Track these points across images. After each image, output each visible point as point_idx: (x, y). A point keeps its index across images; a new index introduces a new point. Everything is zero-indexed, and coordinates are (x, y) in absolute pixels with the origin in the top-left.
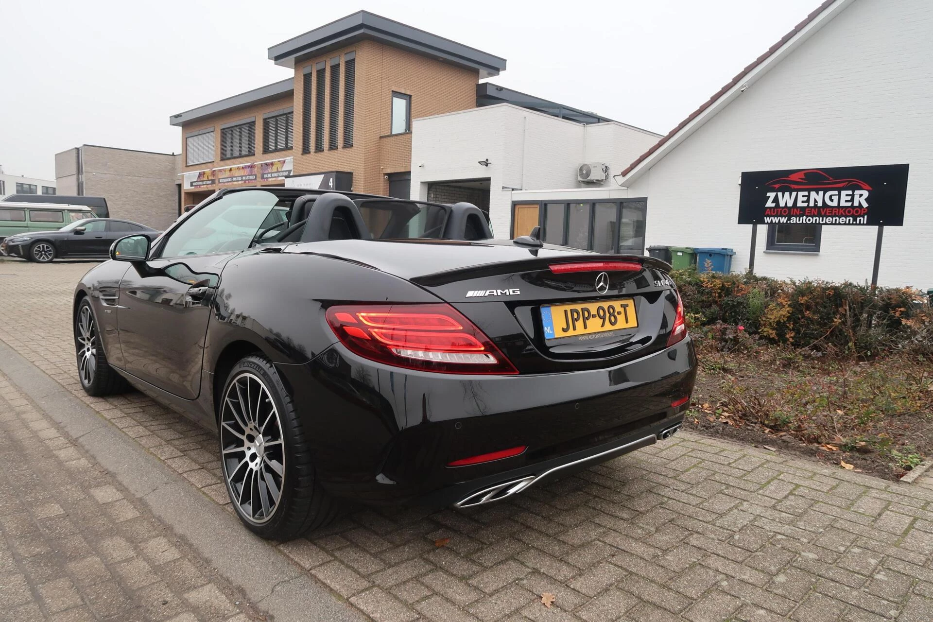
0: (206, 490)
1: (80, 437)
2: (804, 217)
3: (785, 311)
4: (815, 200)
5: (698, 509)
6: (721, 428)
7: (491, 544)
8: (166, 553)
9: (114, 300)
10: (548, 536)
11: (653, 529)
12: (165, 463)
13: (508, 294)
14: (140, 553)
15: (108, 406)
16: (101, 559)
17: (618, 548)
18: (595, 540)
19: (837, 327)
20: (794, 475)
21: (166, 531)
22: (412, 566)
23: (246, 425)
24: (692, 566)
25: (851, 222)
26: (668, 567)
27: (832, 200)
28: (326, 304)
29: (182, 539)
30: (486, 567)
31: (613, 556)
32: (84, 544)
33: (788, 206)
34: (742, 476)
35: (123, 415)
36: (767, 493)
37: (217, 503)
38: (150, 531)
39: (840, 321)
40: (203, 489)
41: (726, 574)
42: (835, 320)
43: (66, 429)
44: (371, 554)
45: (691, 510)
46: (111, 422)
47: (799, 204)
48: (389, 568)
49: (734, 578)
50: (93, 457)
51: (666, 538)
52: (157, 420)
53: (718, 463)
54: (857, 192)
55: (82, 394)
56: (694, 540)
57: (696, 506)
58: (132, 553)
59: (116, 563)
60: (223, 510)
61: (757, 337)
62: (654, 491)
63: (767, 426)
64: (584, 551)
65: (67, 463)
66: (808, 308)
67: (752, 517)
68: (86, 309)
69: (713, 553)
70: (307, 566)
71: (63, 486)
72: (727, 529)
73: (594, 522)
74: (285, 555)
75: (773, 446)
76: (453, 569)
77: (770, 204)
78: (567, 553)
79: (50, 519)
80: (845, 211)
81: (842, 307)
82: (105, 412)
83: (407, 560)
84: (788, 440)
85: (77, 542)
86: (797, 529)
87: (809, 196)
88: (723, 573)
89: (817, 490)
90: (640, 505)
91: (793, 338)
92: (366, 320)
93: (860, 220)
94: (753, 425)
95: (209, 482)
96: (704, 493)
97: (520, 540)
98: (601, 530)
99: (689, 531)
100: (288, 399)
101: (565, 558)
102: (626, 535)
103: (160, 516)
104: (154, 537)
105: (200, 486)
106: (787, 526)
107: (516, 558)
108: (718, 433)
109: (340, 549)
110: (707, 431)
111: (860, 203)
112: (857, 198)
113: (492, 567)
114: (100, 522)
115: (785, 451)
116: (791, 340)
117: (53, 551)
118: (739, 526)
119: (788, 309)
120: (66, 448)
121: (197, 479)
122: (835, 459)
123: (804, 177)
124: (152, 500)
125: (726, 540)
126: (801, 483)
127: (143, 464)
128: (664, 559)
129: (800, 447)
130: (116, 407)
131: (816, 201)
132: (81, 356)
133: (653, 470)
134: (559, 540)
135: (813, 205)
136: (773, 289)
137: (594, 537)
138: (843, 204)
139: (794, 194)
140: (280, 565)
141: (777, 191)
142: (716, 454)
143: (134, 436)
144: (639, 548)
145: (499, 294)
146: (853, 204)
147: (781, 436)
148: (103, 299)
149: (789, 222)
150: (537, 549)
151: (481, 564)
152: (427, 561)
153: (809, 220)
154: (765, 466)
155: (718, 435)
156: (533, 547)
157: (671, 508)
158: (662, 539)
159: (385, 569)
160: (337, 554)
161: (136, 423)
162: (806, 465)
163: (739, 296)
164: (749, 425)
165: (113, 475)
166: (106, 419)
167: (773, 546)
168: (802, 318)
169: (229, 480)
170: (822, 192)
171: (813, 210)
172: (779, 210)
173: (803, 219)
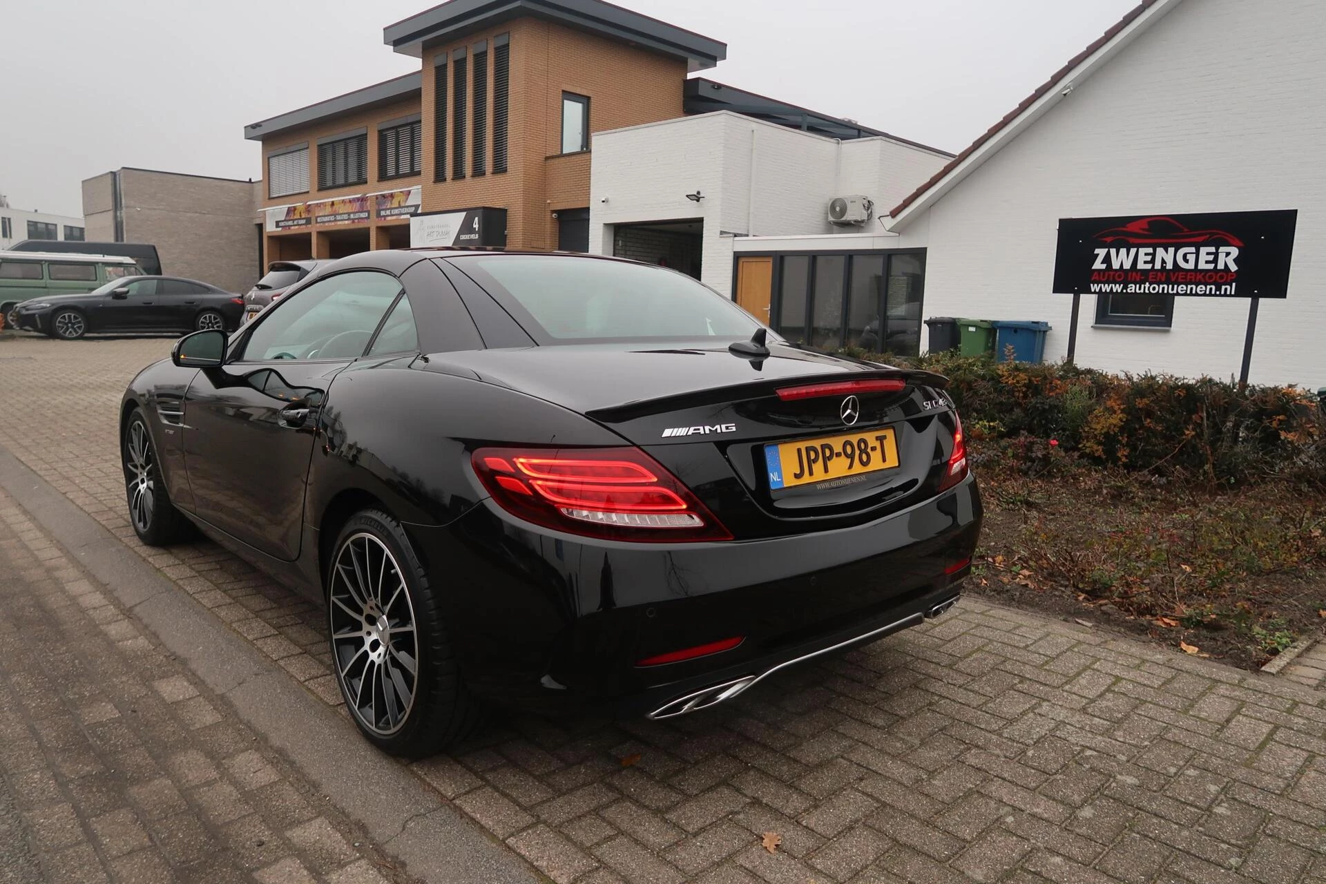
0: (311, 684)
1: (136, 605)
2: (1147, 285)
3: (1116, 419)
4: (1163, 259)
5: (979, 712)
6: (1018, 594)
7: (697, 763)
8: (259, 774)
9: (178, 416)
10: (774, 751)
11: (917, 742)
12: (254, 645)
13: (719, 431)
14: (225, 774)
15: (172, 561)
16: (172, 782)
17: (868, 769)
18: (837, 757)
19: (1189, 441)
20: (1115, 663)
21: (259, 742)
22: (590, 795)
23: (365, 602)
24: (969, 794)
25: (1213, 292)
26: (935, 797)
27: (1186, 261)
28: (471, 445)
29: (280, 754)
30: (690, 796)
31: (861, 779)
32: (149, 760)
33: (1124, 268)
34: (1043, 665)
35: (193, 573)
36: (1075, 689)
37: (326, 703)
38: (236, 743)
39: (1193, 433)
40: (307, 683)
41: (1012, 806)
42: (1187, 432)
43: (116, 594)
44: (535, 777)
45: (970, 714)
46: (177, 584)
47: (1141, 266)
48: (559, 797)
49: (1023, 811)
50: (155, 635)
51: (934, 754)
52: (241, 581)
53: (1011, 645)
54: (1222, 249)
55: (135, 542)
56: (972, 758)
57: (978, 708)
58: (213, 774)
59: (193, 788)
60: (335, 713)
61: (1076, 454)
62: (920, 686)
63: (1083, 591)
64: (823, 773)
65: (121, 643)
66: (1149, 414)
67: (1052, 725)
68: (139, 425)
69: (997, 776)
70: (450, 794)
71: (117, 677)
72: (1018, 742)
73: (837, 731)
74: (419, 778)
75: (1089, 619)
76: (645, 798)
77: (1098, 265)
78: (799, 776)
79: (102, 724)
80: (1204, 277)
81: (1197, 413)
82: (168, 569)
83: (584, 785)
84: (1110, 611)
85: (139, 757)
86: (1114, 742)
87: (1154, 255)
88: (1009, 805)
89: (1145, 685)
90: (901, 707)
91: (1126, 457)
92: (526, 468)
93: (1226, 289)
94: (1063, 589)
95: (314, 672)
96: (989, 689)
97: (736, 758)
98: (845, 743)
99: (966, 744)
100: (421, 571)
101: (796, 783)
102: (880, 750)
103: (249, 722)
104: (243, 751)
105: (302, 679)
106: (1100, 738)
107: (730, 782)
108: (1014, 600)
109: (494, 769)
110: (998, 597)
111: (1226, 263)
112: (1222, 257)
113: (697, 795)
114: (169, 728)
115: (1106, 626)
116: (1124, 459)
117: (108, 770)
118: (1034, 737)
119: (1121, 416)
120: (117, 621)
121: (298, 668)
122: (1173, 639)
123: (1147, 227)
124: (238, 698)
125: (1015, 757)
126: (1124, 674)
127: (223, 646)
128: (930, 784)
129: (1126, 621)
130: (183, 562)
131: (1163, 262)
132: (132, 490)
133: (921, 655)
134: (789, 757)
135: (1159, 268)
136: (1100, 386)
137: (836, 754)
138: (1202, 266)
139: (1133, 251)
140: (414, 791)
141: (1109, 246)
142: (1009, 632)
143: (209, 605)
144: (896, 769)
145: (707, 432)
146: (1216, 266)
147: (1101, 605)
148: (162, 414)
150: (758, 770)
151: (682, 792)
152: (611, 787)
153: (1154, 289)
154: (1076, 649)
155: (1014, 603)
156: (753, 767)
157: (943, 712)
158: (929, 755)
159: (554, 798)
160: (489, 777)
161: (212, 586)
162: (1131, 648)
163: (1052, 396)
164: (1057, 590)
165: (184, 662)
166: (170, 579)
167: (1078, 767)
168: (1140, 429)
169: (343, 675)
170: (1173, 249)
171: (1159, 274)
172: (1112, 273)
173: (1145, 288)
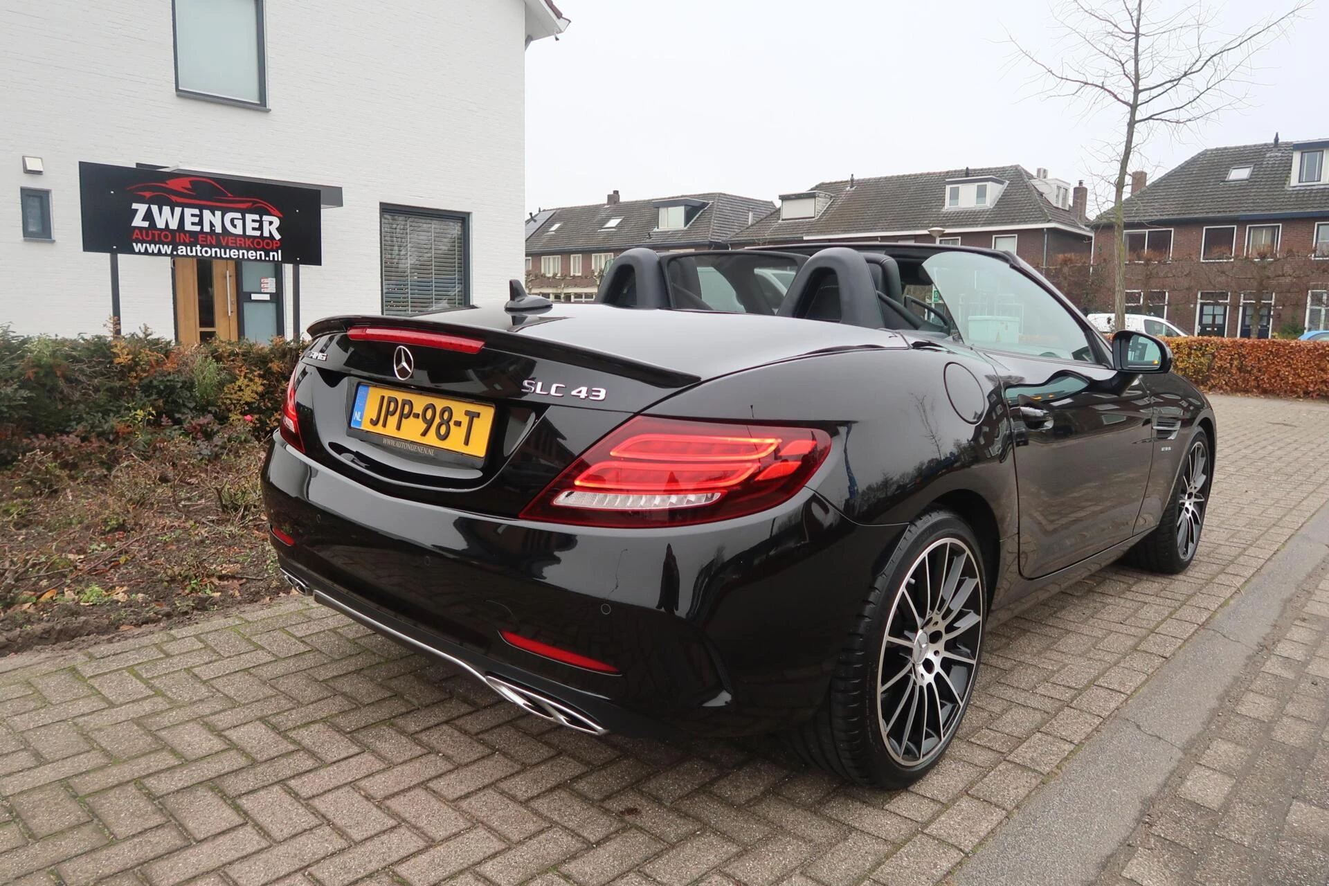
2: (199, 247)
4: (211, 222)
25: (263, 259)
27: (235, 226)
33: (171, 228)
47: (188, 227)
54: (265, 218)
77: (138, 222)
80: (252, 243)
87: (201, 216)
93: (274, 256)
111: (270, 232)
112: (266, 225)
123: (191, 188)
131: (212, 225)
135: (209, 231)
138: (249, 232)
139: (178, 210)
141: (150, 201)
146: (262, 233)
149: (175, 253)
153: (206, 252)
170: (220, 213)
171: (209, 237)
172: (156, 232)
173: (196, 250)
